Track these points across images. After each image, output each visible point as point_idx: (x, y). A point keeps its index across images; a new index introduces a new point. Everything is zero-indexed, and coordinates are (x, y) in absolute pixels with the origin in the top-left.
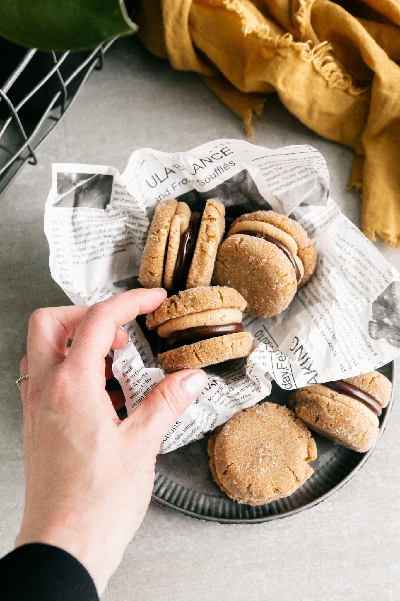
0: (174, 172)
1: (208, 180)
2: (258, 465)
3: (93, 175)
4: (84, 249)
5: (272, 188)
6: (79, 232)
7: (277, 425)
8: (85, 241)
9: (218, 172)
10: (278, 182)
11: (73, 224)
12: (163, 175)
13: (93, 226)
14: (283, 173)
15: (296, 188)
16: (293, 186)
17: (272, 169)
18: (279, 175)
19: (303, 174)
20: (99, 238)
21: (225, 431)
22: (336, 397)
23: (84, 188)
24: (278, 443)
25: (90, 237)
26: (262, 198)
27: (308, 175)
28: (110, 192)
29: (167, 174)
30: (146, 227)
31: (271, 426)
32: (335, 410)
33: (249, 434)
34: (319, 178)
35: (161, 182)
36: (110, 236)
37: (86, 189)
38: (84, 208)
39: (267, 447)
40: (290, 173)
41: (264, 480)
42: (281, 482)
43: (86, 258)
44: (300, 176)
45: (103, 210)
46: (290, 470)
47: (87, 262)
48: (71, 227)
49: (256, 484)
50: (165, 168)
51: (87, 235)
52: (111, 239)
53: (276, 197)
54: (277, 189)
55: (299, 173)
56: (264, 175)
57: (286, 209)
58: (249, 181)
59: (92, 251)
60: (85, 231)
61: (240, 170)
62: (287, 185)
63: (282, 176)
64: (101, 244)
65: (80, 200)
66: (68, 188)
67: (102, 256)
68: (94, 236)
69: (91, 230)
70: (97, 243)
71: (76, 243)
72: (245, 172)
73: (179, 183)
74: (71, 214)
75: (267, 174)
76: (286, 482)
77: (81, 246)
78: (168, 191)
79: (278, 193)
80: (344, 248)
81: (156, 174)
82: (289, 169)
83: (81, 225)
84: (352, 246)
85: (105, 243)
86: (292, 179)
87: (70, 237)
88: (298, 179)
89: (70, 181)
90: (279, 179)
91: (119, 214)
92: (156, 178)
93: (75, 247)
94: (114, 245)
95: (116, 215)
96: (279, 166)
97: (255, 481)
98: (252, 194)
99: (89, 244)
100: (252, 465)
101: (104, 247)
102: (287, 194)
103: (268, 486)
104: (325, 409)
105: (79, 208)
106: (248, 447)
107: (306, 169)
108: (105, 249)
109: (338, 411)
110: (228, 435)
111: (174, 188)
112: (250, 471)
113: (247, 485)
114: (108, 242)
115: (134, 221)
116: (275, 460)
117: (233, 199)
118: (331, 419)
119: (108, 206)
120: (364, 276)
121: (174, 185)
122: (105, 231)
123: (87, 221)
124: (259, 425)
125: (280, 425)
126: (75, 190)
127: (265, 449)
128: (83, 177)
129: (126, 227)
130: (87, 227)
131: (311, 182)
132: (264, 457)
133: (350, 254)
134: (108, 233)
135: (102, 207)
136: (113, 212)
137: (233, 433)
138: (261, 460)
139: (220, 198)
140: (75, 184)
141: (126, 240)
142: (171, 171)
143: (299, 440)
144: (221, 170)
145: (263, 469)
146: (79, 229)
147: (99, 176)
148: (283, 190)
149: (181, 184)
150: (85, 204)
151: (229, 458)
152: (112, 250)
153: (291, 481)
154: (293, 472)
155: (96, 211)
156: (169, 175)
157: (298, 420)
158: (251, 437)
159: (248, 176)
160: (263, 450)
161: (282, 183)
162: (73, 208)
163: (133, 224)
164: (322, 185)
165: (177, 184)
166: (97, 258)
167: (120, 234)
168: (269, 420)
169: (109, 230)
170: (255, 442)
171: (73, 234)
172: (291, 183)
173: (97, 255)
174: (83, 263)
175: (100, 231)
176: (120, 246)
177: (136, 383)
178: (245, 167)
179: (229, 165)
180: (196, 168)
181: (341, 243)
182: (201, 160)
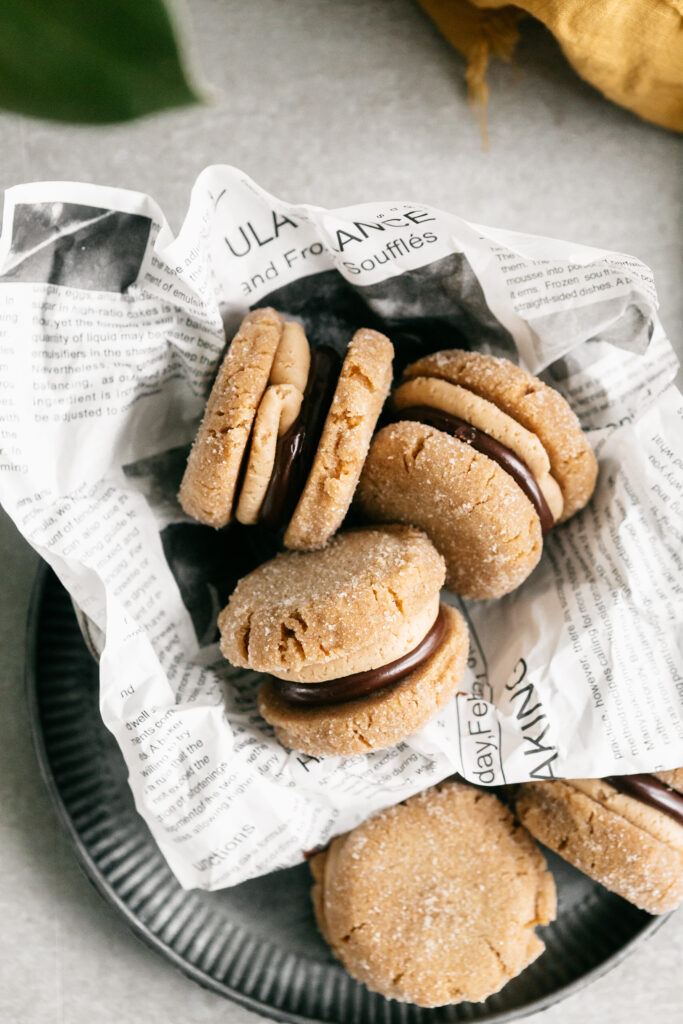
0: (295, 225)
1: (368, 265)
2: (420, 932)
3: (103, 211)
4: (65, 386)
5: (519, 301)
6: (57, 347)
7: (472, 845)
8: (69, 369)
9: (394, 250)
10: (534, 290)
11: (44, 322)
12: (265, 230)
13: (90, 338)
14: (549, 272)
15: (576, 310)
16: (568, 304)
18: (539, 275)
19: (597, 282)
20: (103, 365)
21: (355, 848)
22: (610, 802)
23: (78, 239)
24: (470, 885)
25: (80, 362)
26: (491, 317)
27: (608, 285)
28: (140, 256)
29: (277, 226)
30: (216, 351)
31: (458, 846)
32: (605, 833)
33: (406, 860)
34: (634, 295)
35: (261, 244)
36: (128, 365)
37: (83, 243)
38: (73, 290)
39: (446, 894)
40: (567, 276)
41: (432, 968)
42: (467, 976)
43: (65, 408)
44: (589, 285)
45: (118, 295)
46: (492, 949)
47: (69, 417)
48: (38, 329)
49: (412, 975)
50: (274, 214)
51: (75, 355)
52: (129, 373)
53: (526, 322)
54: (530, 305)
55: (588, 278)
56: (504, 269)
57: (546, 350)
58: (466, 278)
59: (82, 392)
60: (71, 347)
61: (447, 252)
62: (556, 299)
63: (546, 278)
64: (105, 381)
65: (66, 269)
66: (38, 237)
67: (104, 411)
68: (89, 360)
69: (86, 346)
70: (95, 376)
71: (46, 370)
72: (458, 259)
73: (303, 253)
74: (40, 297)
75: (511, 268)
76: (479, 975)
77: (59, 379)
78: (274, 268)
79: (532, 315)
80: (666, 471)
81: (249, 225)
83: (62, 331)
85: (116, 379)
86: (569, 289)
87: (34, 354)
88: (584, 292)
89: (46, 223)
90: (538, 283)
91: (155, 311)
92: (248, 232)
93: (42, 378)
94: (134, 384)
95: (148, 312)
97: (410, 968)
98: (469, 305)
99: (75, 377)
100: (407, 930)
101: (110, 388)
102: (552, 319)
103: (440, 983)
104: (583, 826)
105: (61, 289)
106: (401, 889)
107: (606, 271)
108: (113, 395)
109: (611, 837)
110: (360, 860)
111: (289, 262)
112: (403, 946)
113: (392, 976)
114: (123, 379)
115: (190, 332)
116: (461, 925)
117: (424, 305)
118: (593, 854)
119: (131, 290)
121: (290, 257)
122: (117, 353)
123: (79, 322)
124: (432, 842)
125: (479, 846)
126: (57, 241)
127: (440, 896)
128: (75, 212)
129: (170, 344)
130: (79, 339)
131: (614, 303)
132: (435, 916)
134: (124, 359)
135: (117, 287)
136: (141, 305)
137: (373, 854)
138: (428, 920)
139: (395, 301)
140: (57, 229)
141: (165, 371)
142: (287, 221)
143: (518, 882)
144: (401, 247)
145: (430, 943)
146: (58, 338)
147: (117, 216)
148: (546, 310)
149: (307, 253)
150: (78, 280)
151: (358, 911)
152: (132, 396)
153: (490, 974)
154: (498, 954)
155: (101, 298)
156: (280, 229)
157: (520, 831)
158: (412, 866)
159: (464, 267)
160: (435, 899)
161: (543, 293)
162: (47, 285)
163: (187, 339)
164: (639, 311)
165: (298, 253)
166: (91, 413)
167: (153, 361)
168: (455, 830)
169: (128, 354)
170: (418, 878)
171: (41, 346)
172: (566, 297)
173: (92, 406)
174: (57, 418)
175: (107, 352)
176: (148, 386)
177: (156, 744)
178: (461, 248)
179: (424, 240)
180: (344, 238)
181: (664, 459)
182: (357, 224)
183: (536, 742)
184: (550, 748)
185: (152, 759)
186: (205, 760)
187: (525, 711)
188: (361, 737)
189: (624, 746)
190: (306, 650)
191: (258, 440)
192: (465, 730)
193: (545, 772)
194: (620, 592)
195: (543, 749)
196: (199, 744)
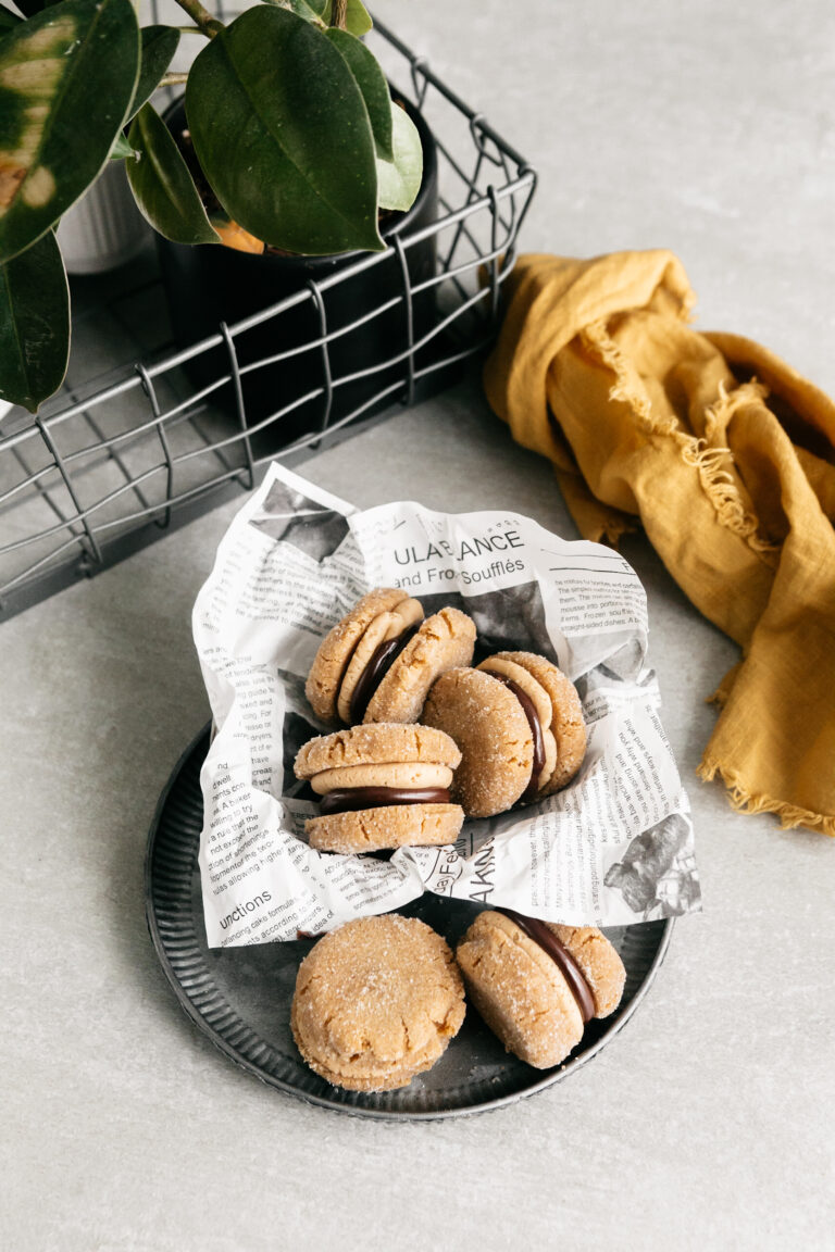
0: (441, 556)
1: (476, 577)
2: (357, 995)
3: (326, 509)
4: (262, 600)
5: (565, 624)
6: (267, 575)
7: (415, 953)
8: (269, 590)
9: (496, 569)
10: (577, 618)
11: (266, 561)
12: (422, 553)
13: (289, 573)
14: (588, 607)
15: (600, 635)
16: (596, 631)
17: (575, 595)
18: (582, 608)
19: (617, 618)
20: (290, 594)
22: (520, 940)
23: (306, 520)
24: (404, 978)
25: (277, 587)
26: (547, 637)
27: (623, 622)
28: (339, 543)
29: (430, 554)
31: (406, 950)
32: (508, 954)
33: (365, 946)
34: (638, 632)
35: (416, 561)
36: (306, 598)
37: (308, 523)
38: (291, 545)
39: (385, 976)
40: (599, 610)
41: (357, 1020)
42: (379, 1035)
43: (257, 613)
44: (612, 618)
45: (317, 563)
46: (403, 1024)
47: (256, 618)
48: (260, 564)
49: (340, 1019)
50: (430, 545)
51: (275, 581)
52: (305, 603)
53: (566, 639)
54: (572, 628)
55: (612, 614)
56: (561, 600)
57: (575, 664)
58: (535, 602)
59: (271, 606)
60: (276, 576)
61: (527, 580)
62: (588, 626)
63: (586, 611)
64: (288, 604)
65: (291, 534)
66: (282, 509)
67: (280, 619)
68: (283, 587)
69: (285, 577)
70: (283, 599)
71: (256, 589)
72: (534, 585)
73: (441, 573)
74: (269, 547)
75: (566, 601)
76: (388, 1036)
77: (260, 595)
78: (419, 576)
79: (571, 634)
80: (629, 746)
81: (413, 549)
82: (598, 602)
83: (274, 566)
84: (642, 747)
85: (295, 604)
86: (598, 620)
87: (252, 577)
88: (607, 623)
89: (290, 503)
90: (580, 613)
91: (336, 577)
92: (412, 555)
93: (251, 592)
94: (305, 613)
95: (331, 577)
96: (585, 593)
97: (341, 1015)
98: (533, 624)
99: (271, 596)
100: (349, 990)
101: (290, 608)
102: (583, 640)
103: (358, 1031)
104: (495, 947)
105: (284, 543)
106: (355, 963)
107: (624, 610)
108: (289, 612)
109: (512, 957)
111: (430, 576)
112: (341, 999)
113: (326, 1016)
114: (299, 604)
115: (352, 596)
116: (387, 1000)
117: (507, 628)
118: (496, 965)
119: (327, 560)
120: (641, 798)
121: (431, 573)
122: (302, 587)
123: (285, 564)
124: (388, 941)
125: (420, 955)
126: (293, 519)
127: (380, 977)
128: (311, 505)
129: (337, 599)
130: (281, 572)
131: (625, 633)
132: (372, 989)
133: (634, 758)
134: (304, 592)
135: (318, 557)
136: (327, 571)
137: (344, 935)
138: (365, 990)
139: (489, 618)
140: (295, 510)
141: (328, 617)
142: (437, 552)
143: (438, 989)
144: (500, 568)
145: (361, 1005)
146: (270, 569)
147: (334, 514)
148: (580, 633)
149: (443, 574)
150: (295, 541)
151: (320, 966)
152: (299, 620)
153: (395, 1041)
154: (407, 1030)
155: (306, 559)
156: (431, 556)
158: (368, 951)
159: (537, 593)
160: (376, 977)
161: (582, 621)
162: (276, 541)
163: (348, 599)
164: (639, 644)
165: (437, 572)
166: (272, 618)
167: (323, 605)
168: (407, 940)
169: (309, 588)
170: (369, 961)
171: (258, 575)
172: (595, 625)
173: (274, 614)
174: (250, 616)
175: (296, 584)
176: (314, 622)
177: (228, 804)
178: (538, 578)
179: (516, 566)
180: (466, 549)
181: (629, 736)
182: (476, 541)
183: (481, 877)
184: (490, 884)
185: (222, 814)
186: (256, 827)
187: (483, 861)
188: (363, 829)
189: (541, 898)
190: (347, 750)
191: (367, 635)
192: (438, 869)
193: (481, 897)
194: (574, 812)
195: (484, 883)
196: (256, 817)
